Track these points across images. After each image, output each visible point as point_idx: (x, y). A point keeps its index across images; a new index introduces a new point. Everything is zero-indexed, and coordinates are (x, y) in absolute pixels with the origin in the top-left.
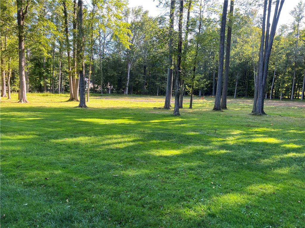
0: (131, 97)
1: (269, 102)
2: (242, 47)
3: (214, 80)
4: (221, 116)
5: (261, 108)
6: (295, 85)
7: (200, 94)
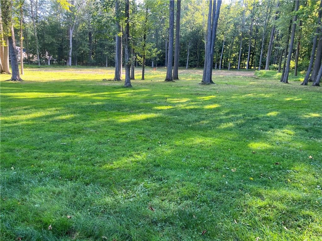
0: (76, 69)
1: (219, 72)
2: (193, 15)
3: (166, 50)
4: (173, 86)
5: (209, 77)
6: (242, 55)
7: (153, 65)
